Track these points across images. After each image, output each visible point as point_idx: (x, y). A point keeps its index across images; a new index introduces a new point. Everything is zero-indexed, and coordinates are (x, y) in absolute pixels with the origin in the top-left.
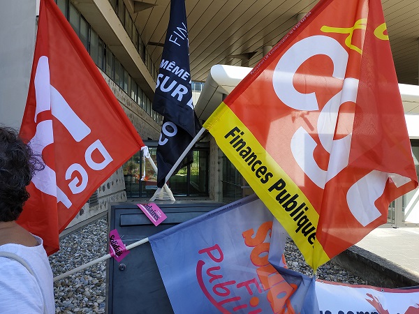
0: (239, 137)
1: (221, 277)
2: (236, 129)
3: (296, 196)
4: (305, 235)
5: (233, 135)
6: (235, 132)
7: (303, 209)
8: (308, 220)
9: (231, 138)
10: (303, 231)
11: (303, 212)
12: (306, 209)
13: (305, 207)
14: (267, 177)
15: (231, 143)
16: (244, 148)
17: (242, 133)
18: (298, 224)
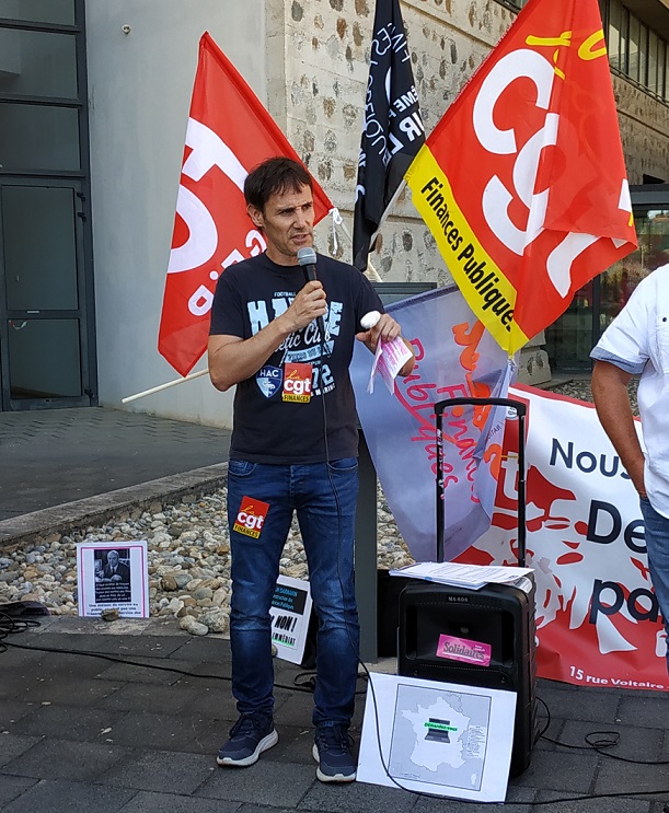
0: (436, 191)
1: (418, 377)
2: (435, 181)
3: (484, 264)
4: (498, 314)
5: (431, 189)
6: (433, 185)
7: (492, 280)
8: (500, 295)
9: (428, 193)
10: (494, 309)
11: (491, 285)
12: (497, 280)
13: (494, 278)
14: (457, 243)
15: (428, 199)
16: (442, 206)
17: (441, 186)
18: (486, 299)
